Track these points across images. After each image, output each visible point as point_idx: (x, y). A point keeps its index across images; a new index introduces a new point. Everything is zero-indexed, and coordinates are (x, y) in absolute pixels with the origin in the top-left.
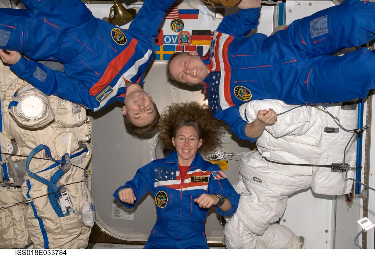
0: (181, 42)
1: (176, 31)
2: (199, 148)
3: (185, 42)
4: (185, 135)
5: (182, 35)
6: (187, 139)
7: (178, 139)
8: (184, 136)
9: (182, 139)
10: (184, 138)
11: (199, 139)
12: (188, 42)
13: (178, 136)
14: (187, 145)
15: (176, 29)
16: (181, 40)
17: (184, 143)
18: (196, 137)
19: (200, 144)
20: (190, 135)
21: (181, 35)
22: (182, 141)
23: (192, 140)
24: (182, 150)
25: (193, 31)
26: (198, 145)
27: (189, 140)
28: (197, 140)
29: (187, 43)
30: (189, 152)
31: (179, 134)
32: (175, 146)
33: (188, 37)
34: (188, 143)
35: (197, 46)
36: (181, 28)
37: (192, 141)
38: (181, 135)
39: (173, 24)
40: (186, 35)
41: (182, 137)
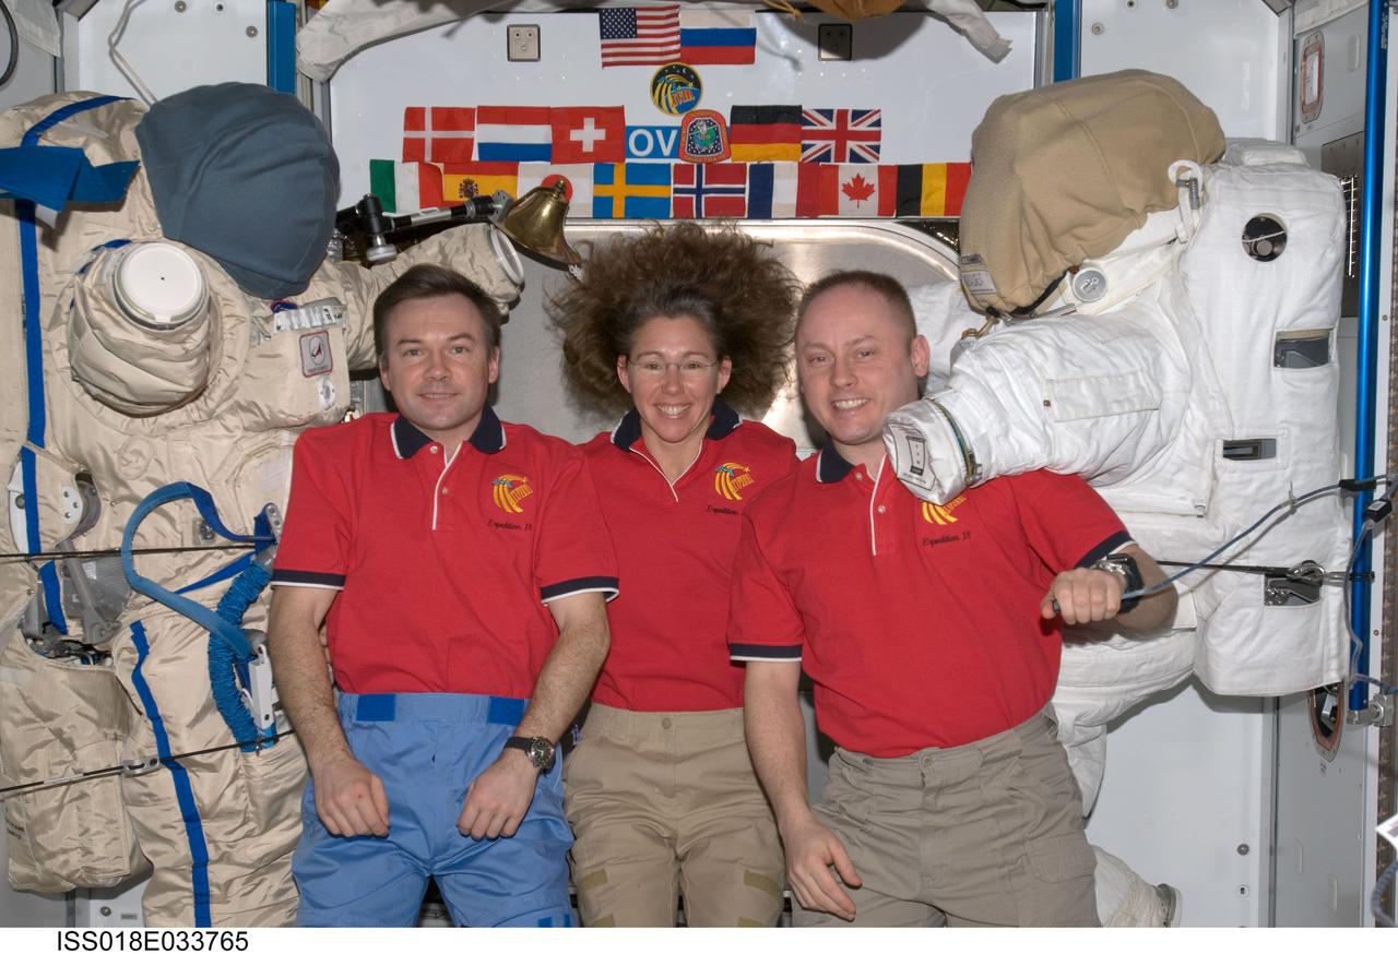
0: (692, 152)
1: (674, 109)
2: (719, 392)
3: (707, 152)
4: (663, 350)
5: (695, 124)
6: (672, 367)
7: (636, 367)
8: (660, 355)
9: (653, 366)
10: (661, 362)
11: (720, 358)
12: (717, 151)
13: (640, 356)
14: (673, 389)
15: (671, 102)
16: (689, 143)
17: (663, 382)
18: (707, 357)
19: (724, 379)
20: (683, 350)
21: (692, 126)
22: (655, 372)
23: (693, 366)
24: (656, 405)
25: (736, 110)
26: (715, 384)
27: (679, 368)
28: (709, 369)
29: (712, 152)
30: (683, 416)
31: (642, 350)
32: (629, 391)
33: (717, 133)
34: (679, 380)
35: (751, 166)
36: (692, 98)
37: (695, 372)
38: (648, 354)
39: (660, 85)
40: (708, 125)
41: (651, 359)
